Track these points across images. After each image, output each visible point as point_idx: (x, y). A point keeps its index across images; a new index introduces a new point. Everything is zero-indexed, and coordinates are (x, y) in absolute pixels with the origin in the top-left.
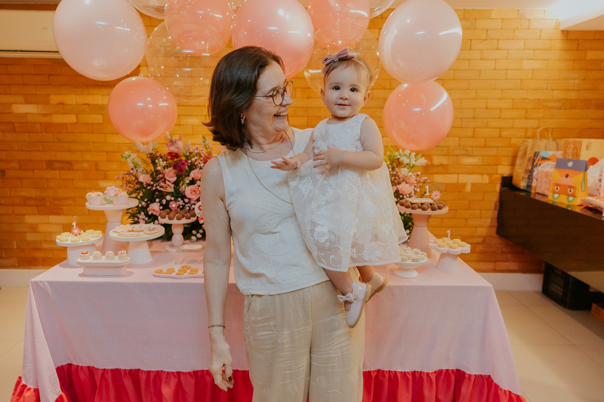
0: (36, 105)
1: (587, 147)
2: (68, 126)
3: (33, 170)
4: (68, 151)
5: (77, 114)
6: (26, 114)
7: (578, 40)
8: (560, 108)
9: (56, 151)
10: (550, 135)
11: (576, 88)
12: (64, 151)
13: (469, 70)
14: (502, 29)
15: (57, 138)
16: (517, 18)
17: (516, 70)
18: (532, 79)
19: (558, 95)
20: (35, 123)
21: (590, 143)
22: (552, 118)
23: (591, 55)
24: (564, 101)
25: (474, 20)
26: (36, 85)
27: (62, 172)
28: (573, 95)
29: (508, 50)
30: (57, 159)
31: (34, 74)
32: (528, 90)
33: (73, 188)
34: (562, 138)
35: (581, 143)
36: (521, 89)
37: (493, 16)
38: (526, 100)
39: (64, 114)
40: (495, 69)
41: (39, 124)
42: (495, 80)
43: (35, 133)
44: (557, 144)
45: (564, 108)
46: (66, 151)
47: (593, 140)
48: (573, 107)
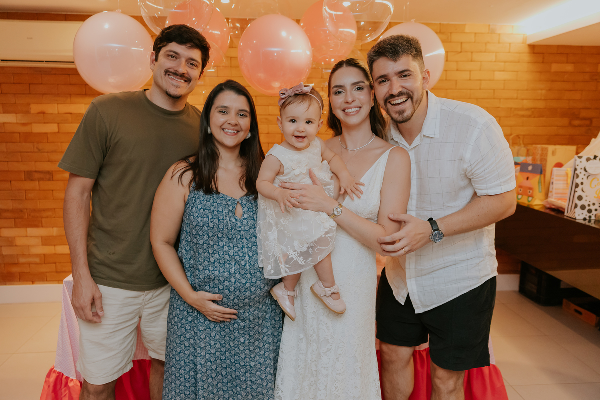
0: (15, 115)
1: (554, 153)
2: (49, 136)
3: (11, 182)
4: (49, 161)
5: (58, 124)
6: (4, 123)
7: (543, 54)
8: (530, 117)
9: (36, 162)
10: (522, 142)
11: (543, 98)
12: (44, 162)
13: (446, 80)
14: (475, 42)
15: (37, 148)
16: (488, 33)
17: (490, 80)
18: (504, 90)
19: (528, 104)
20: (14, 133)
21: (556, 149)
22: (522, 126)
23: (555, 68)
24: (533, 110)
25: (450, 34)
26: (15, 94)
27: (41, 182)
28: (541, 105)
29: (481, 62)
30: (37, 170)
31: (14, 84)
32: (500, 99)
33: (54, 199)
34: (533, 144)
35: (547, 149)
36: (494, 99)
37: (467, 31)
38: (499, 109)
39: (45, 123)
40: (470, 80)
41: (19, 134)
42: (471, 90)
43: (14, 143)
44: (528, 151)
45: (533, 116)
46: (46, 162)
47: (558, 147)
48: (541, 116)
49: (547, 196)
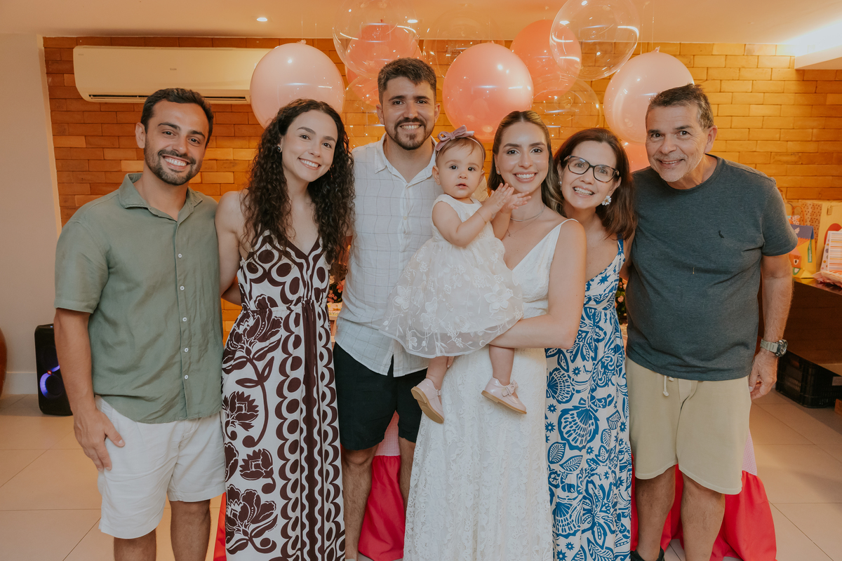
1: (828, 212)
7: (817, 81)
11: (814, 139)
14: (725, 67)
16: (744, 55)
17: (744, 116)
18: (762, 128)
19: (793, 147)
21: (831, 206)
22: (786, 176)
23: (831, 99)
25: (692, 57)
28: (811, 147)
29: (732, 93)
32: (757, 141)
34: (799, 199)
35: (820, 206)
36: (749, 140)
37: (715, 52)
38: (756, 154)
40: (718, 116)
44: (793, 208)
45: (800, 163)
47: (834, 203)
48: (811, 162)
49: (819, 266)
